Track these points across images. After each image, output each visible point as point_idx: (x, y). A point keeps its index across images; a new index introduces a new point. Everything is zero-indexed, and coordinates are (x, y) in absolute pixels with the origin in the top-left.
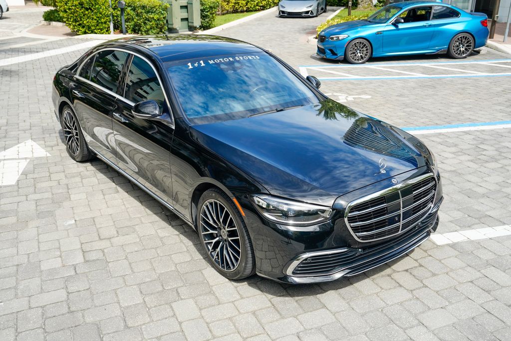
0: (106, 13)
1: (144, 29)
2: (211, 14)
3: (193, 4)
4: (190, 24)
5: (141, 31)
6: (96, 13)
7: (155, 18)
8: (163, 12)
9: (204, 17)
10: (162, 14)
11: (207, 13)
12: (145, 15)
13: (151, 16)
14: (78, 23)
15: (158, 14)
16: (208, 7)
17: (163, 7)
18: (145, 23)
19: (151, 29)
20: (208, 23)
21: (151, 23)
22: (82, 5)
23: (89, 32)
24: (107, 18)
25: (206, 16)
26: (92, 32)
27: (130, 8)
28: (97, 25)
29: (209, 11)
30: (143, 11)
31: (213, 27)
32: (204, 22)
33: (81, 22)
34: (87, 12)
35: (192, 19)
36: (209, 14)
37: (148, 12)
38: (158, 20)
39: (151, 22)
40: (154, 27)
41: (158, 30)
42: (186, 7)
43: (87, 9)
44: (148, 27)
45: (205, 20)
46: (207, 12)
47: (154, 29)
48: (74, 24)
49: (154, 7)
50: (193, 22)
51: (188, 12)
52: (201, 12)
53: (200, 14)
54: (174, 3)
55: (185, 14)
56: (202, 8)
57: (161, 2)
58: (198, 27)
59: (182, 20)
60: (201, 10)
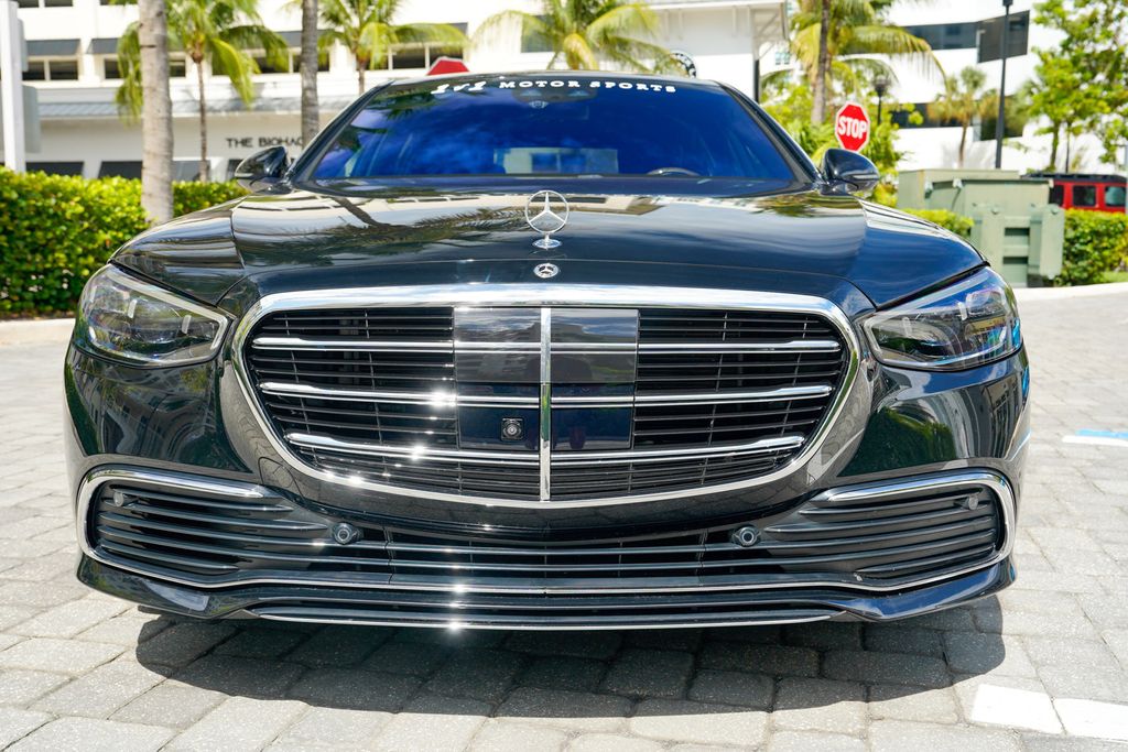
2: (1095, 249)
3: (1044, 223)
4: (1032, 271)
9: (1075, 255)
11: (1083, 248)
16: (1087, 231)
17: (956, 226)
20: (1085, 270)
25: (1081, 255)
29: (1090, 241)
31: (1099, 282)
32: (1074, 269)
35: (1038, 258)
36: (1089, 248)
42: (1025, 232)
45: (1076, 263)
46: (1086, 244)
50: (1037, 267)
51: (1029, 243)
52: (1067, 244)
53: (1065, 248)
54: (988, 220)
55: (1018, 247)
56: (1071, 234)
57: (952, 214)
58: (1051, 277)
59: (1008, 260)
60: (1067, 240)
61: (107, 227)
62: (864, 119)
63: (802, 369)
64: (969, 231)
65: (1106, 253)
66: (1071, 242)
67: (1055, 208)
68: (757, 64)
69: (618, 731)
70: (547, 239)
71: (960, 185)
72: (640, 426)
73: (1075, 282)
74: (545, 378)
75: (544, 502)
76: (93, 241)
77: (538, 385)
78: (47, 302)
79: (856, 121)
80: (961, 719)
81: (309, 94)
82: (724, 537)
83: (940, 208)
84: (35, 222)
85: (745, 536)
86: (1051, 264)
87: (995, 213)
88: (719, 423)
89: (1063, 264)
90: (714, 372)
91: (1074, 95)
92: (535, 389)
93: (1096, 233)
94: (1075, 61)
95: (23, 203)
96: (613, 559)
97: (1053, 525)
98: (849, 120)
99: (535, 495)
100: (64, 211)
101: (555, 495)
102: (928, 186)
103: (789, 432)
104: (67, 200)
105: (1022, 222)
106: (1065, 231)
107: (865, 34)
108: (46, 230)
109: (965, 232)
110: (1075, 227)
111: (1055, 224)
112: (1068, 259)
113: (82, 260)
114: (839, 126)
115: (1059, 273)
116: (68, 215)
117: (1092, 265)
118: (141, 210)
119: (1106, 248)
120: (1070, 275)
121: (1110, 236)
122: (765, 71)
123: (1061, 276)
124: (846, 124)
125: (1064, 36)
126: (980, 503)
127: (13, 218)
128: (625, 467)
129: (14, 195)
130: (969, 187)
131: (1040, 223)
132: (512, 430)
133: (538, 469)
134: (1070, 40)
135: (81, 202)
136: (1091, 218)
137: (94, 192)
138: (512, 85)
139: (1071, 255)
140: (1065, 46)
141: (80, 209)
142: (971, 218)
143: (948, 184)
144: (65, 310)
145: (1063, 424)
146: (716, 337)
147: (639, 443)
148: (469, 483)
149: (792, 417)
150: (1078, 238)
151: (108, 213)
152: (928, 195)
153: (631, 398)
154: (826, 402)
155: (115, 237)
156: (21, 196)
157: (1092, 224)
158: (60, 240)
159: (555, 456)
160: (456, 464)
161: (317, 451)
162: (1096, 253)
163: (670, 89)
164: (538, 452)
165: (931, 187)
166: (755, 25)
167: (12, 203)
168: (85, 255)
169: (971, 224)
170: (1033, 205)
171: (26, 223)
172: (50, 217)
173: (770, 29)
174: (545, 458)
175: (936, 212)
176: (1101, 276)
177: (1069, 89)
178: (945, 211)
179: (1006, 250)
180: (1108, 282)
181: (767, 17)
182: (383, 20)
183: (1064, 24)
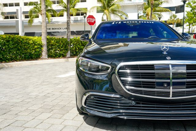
61: (36, 45)
68: (138, 14)
70: (165, 52)
72: (187, 85)
74: (171, 77)
76: (34, 47)
78: (26, 58)
81: (68, 21)
84: (25, 44)
91: (193, 19)
94: (193, 13)
95: (23, 41)
96: (180, 107)
99: (169, 96)
100: (29, 43)
101: (173, 97)
104: (30, 41)
107: (157, 9)
108: (27, 46)
113: (32, 51)
116: (30, 43)
118: (42, 42)
125: (191, 9)
127: (21, 44)
129: (21, 40)
133: (170, 92)
134: (192, 10)
135: (32, 41)
137: (34, 39)
138: (126, 22)
140: (191, 11)
141: (32, 42)
144: (29, 59)
147: (187, 88)
148: (157, 94)
151: (36, 43)
153: (186, 80)
155: (37, 47)
156: (23, 40)
158: (29, 47)
159: (173, 90)
160: (155, 91)
161: (131, 89)
163: (153, 23)
166: (138, 8)
167: (21, 41)
168: (32, 50)
171: (23, 45)
172: (27, 43)
174: (171, 90)
177: (192, 18)
181: (140, 6)
182: (73, 7)
183: (191, 7)
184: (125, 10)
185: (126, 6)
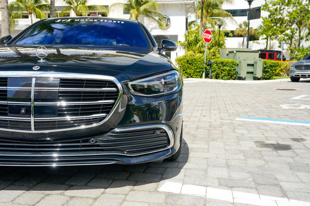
0: (201, 67)
1: (221, 76)
2: (271, 70)
3: (257, 63)
4: (254, 76)
5: (219, 77)
6: (194, 66)
7: (227, 69)
8: (233, 66)
9: (266, 72)
10: (233, 67)
11: (268, 70)
12: (222, 68)
13: (225, 68)
14: (185, 72)
15: (229, 67)
16: (269, 65)
17: (234, 63)
18: (222, 73)
19: (225, 76)
20: (268, 76)
21: (225, 73)
22: (188, 61)
23: (190, 77)
24: (201, 70)
25: (267, 72)
26: (192, 77)
27: (216, 64)
28: (194, 73)
29: (270, 68)
30: (221, 65)
31: (272, 79)
32: (265, 75)
33: (186, 71)
34: (190, 66)
35: (256, 72)
36: (269, 70)
37: (224, 66)
38: (230, 70)
39: (225, 71)
40: (226, 75)
41: (230, 77)
42: (253, 65)
43: (190, 64)
44: (223, 75)
45: (266, 74)
46: (268, 69)
47: (226, 76)
48: (183, 72)
49: (228, 63)
50: (256, 75)
51: (254, 68)
52: (264, 69)
53: (263, 70)
54: (243, 62)
55: (251, 69)
56: (265, 66)
57: (233, 60)
58: (259, 77)
59: (248, 73)
60: (264, 68)
62: (211, 34)
63: (106, 96)
64: (238, 65)
65: (274, 71)
66: (265, 68)
67: (261, 59)
68: (187, 19)
69: (61, 194)
70: (42, 60)
71: (236, 52)
72: (59, 111)
73: (266, 79)
74: (32, 97)
75: (33, 131)
77: (31, 99)
79: (209, 35)
80: (156, 190)
82: (87, 141)
83: (230, 58)
85: (92, 141)
86: (259, 74)
87: (245, 60)
88: (82, 110)
89: (263, 74)
90: (81, 96)
91: (271, 30)
92: (30, 100)
93: (271, 66)
94: (272, 20)
97: (216, 141)
98: (207, 34)
99: (30, 129)
101: (36, 129)
102: (227, 52)
103: (102, 113)
105: (252, 62)
106: (263, 65)
107: (216, 11)
109: (237, 65)
110: (266, 64)
111: (260, 63)
112: (264, 73)
114: (204, 36)
115: (261, 76)
117: (270, 74)
119: (274, 70)
120: (264, 77)
121: (275, 67)
122: (189, 21)
123: (262, 77)
124: (206, 35)
125: (269, 13)
126: (160, 133)
128: (55, 121)
130: (238, 53)
131: (256, 63)
132: (23, 111)
133: (30, 122)
134: (271, 15)
136: (270, 62)
138: (78, 20)
139: (265, 71)
140: (269, 16)
142: (238, 61)
143: (233, 52)
145: (239, 115)
146: (82, 87)
147: (59, 115)
148: (11, 126)
149: (103, 109)
150: (266, 67)
152: (227, 55)
153: (57, 103)
154: (113, 105)
157: (270, 64)
159: (35, 119)
160: (8, 121)
162: (271, 71)
164: (30, 117)
165: (228, 53)
166: (186, 8)
169: (238, 63)
170: (255, 58)
173: (190, 9)
174: (32, 119)
175: (229, 59)
176: (273, 77)
177: (270, 28)
178: (231, 59)
179: (247, 70)
180: (274, 79)
181: (189, 6)
182: (84, 4)
183: (269, 11)
184: (166, 11)
185: (167, 5)
